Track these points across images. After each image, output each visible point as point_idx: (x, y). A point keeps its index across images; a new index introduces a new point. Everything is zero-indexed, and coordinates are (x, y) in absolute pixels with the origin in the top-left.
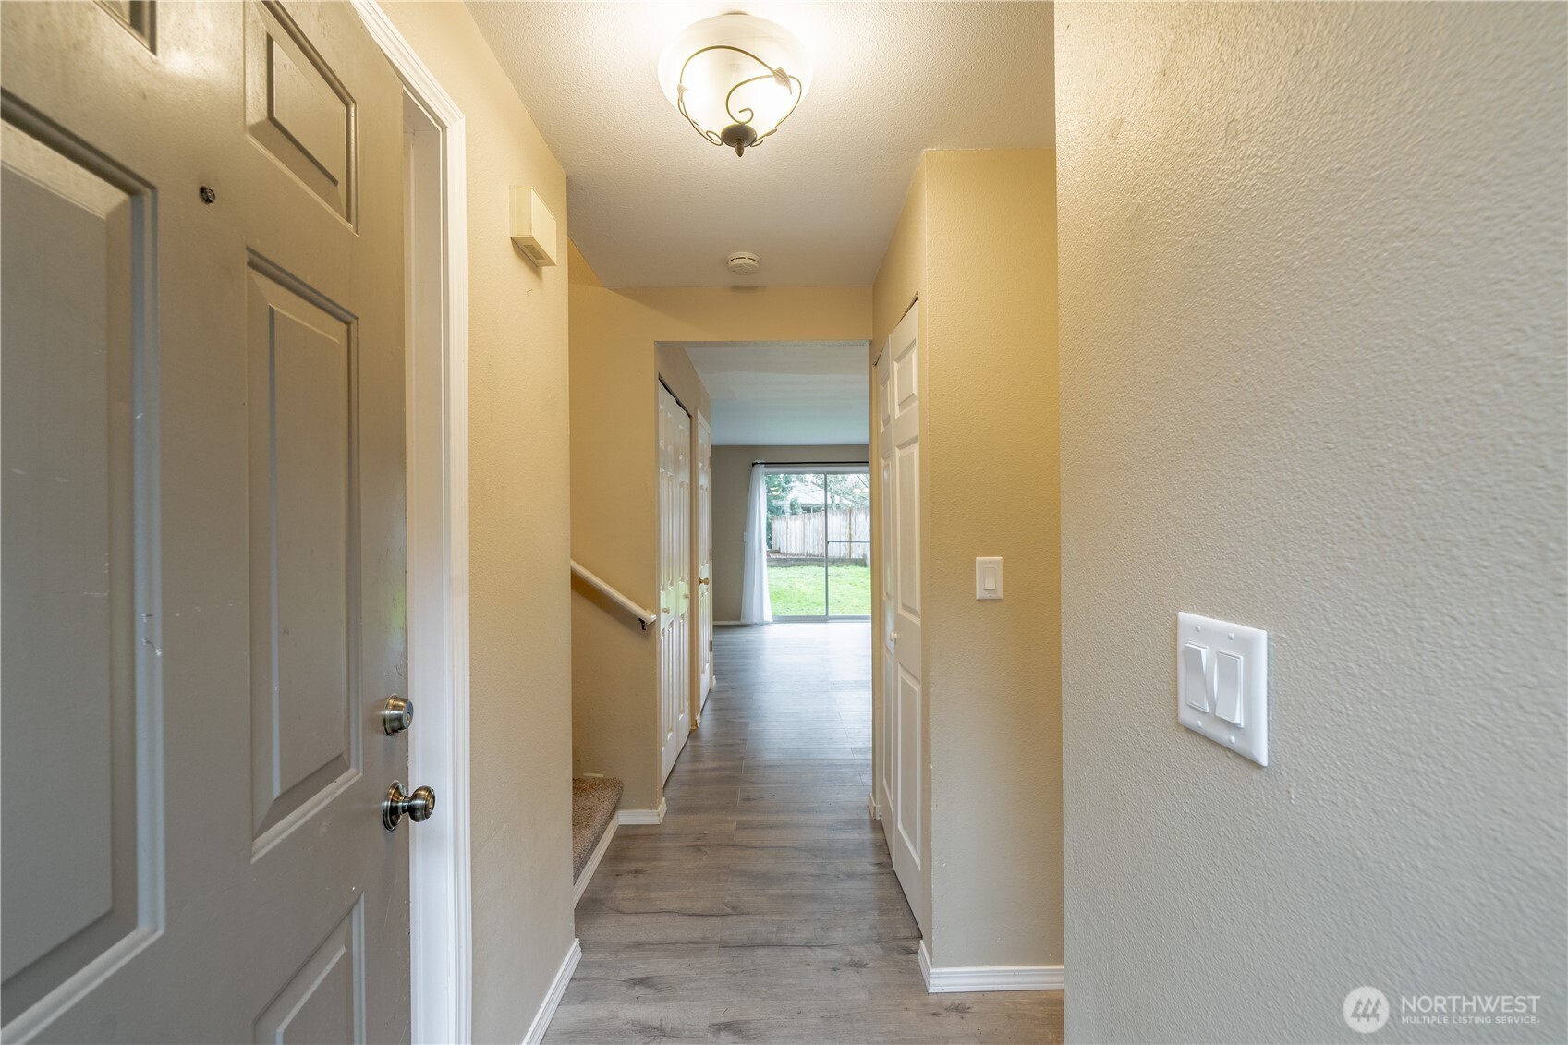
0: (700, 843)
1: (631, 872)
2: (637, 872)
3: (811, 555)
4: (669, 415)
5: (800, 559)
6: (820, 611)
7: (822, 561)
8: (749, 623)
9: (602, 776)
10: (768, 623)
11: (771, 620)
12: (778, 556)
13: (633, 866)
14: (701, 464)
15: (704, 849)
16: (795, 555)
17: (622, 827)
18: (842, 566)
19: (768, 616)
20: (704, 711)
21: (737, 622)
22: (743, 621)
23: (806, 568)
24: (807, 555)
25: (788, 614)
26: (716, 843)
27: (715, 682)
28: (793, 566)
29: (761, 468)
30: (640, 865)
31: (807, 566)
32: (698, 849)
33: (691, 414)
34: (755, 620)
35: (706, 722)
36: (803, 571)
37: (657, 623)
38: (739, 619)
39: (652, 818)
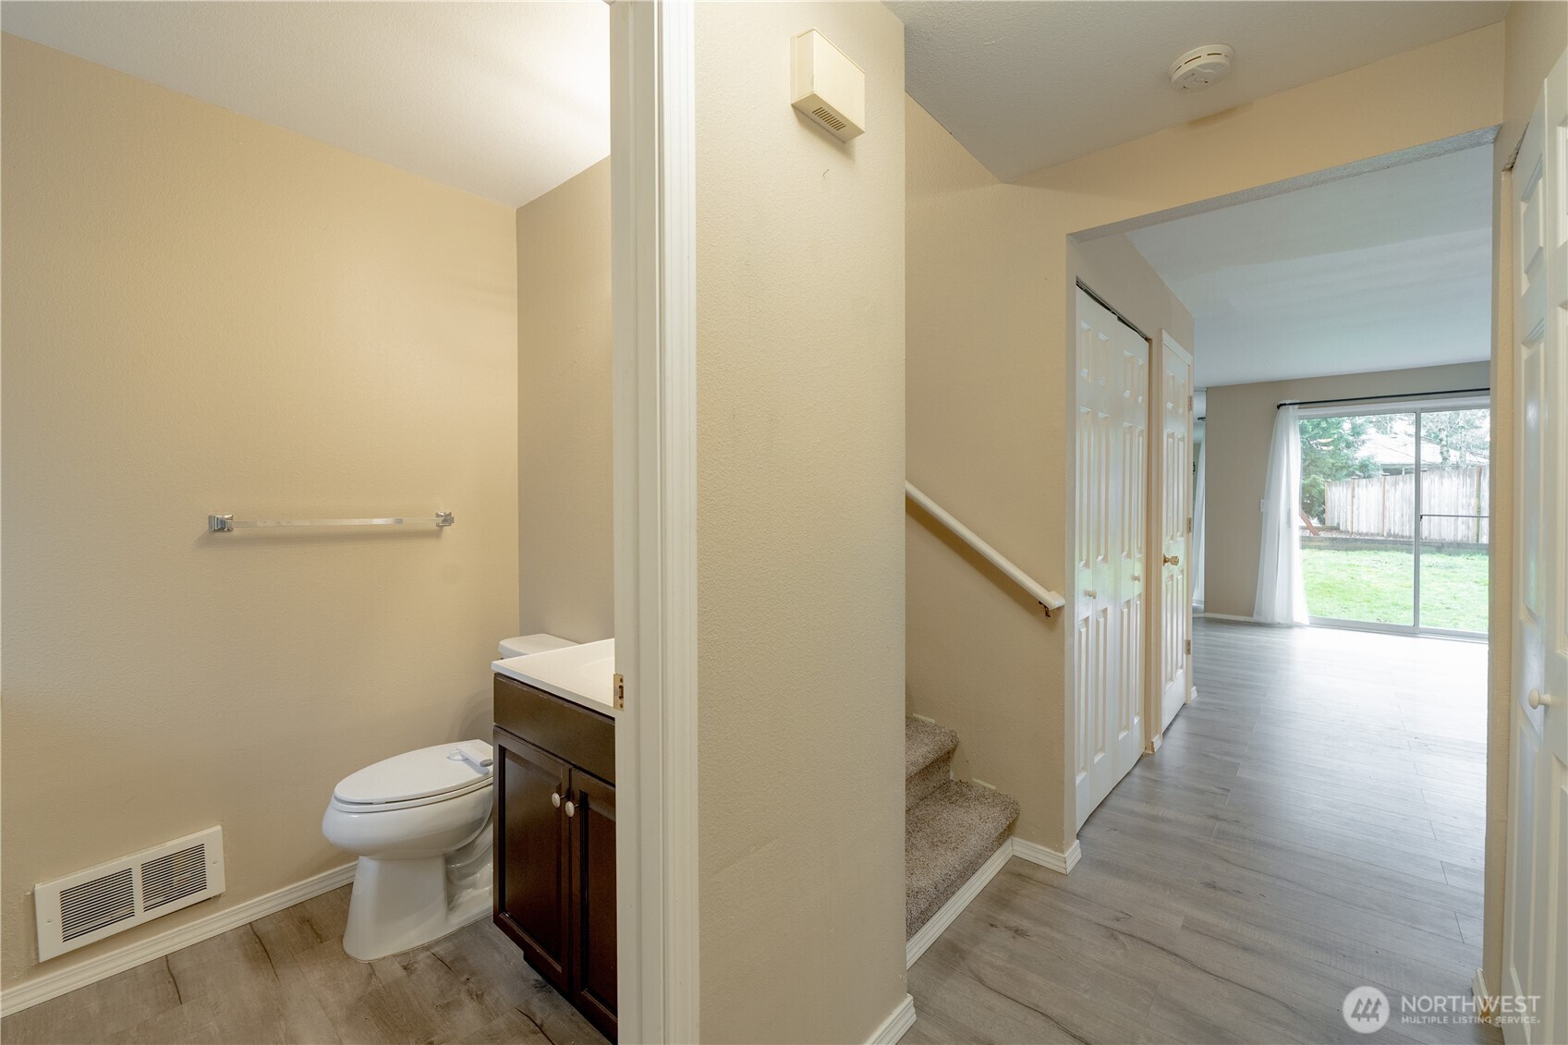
0: (1116, 925)
1: (1010, 930)
2: (1018, 932)
3: (1395, 536)
4: (1102, 337)
5: (1373, 541)
6: (1406, 619)
7: (1409, 544)
8: (1269, 620)
9: (994, 788)
10: (1299, 626)
11: (1307, 622)
12: (1335, 535)
13: (1015, 921)
14: (1170, 405)
15: (1122, 938)
16: (1367, 534)
17: (1015, 860)
18: (1458, 554)
19: (1300, 614)
20: (1171, 733)
21: (1247, 619)
22: (1256, 618)
23: (1383, 554)
24: (1389, 535)
25: (1345, 617)
26: (1144, 937)
27: (1194, 694)
28: (1360, 549)
29: (1293, 411)
30: (1025, 924)
31: (1387, 550)
32: (1113, 935)
33: (1149, 336)
34: (1279, 618)
35: (1173, 749)
36: (1377, 557)
37: (1066, 609)
38: (1252, 616)
39: (1056, 863)
